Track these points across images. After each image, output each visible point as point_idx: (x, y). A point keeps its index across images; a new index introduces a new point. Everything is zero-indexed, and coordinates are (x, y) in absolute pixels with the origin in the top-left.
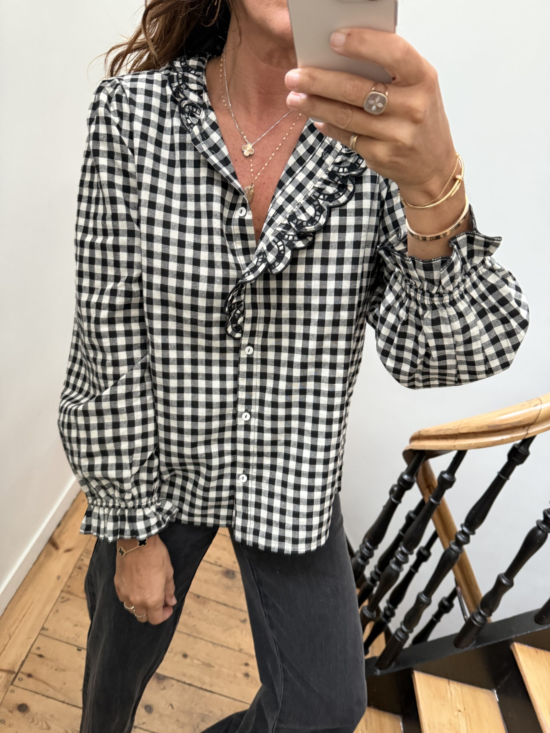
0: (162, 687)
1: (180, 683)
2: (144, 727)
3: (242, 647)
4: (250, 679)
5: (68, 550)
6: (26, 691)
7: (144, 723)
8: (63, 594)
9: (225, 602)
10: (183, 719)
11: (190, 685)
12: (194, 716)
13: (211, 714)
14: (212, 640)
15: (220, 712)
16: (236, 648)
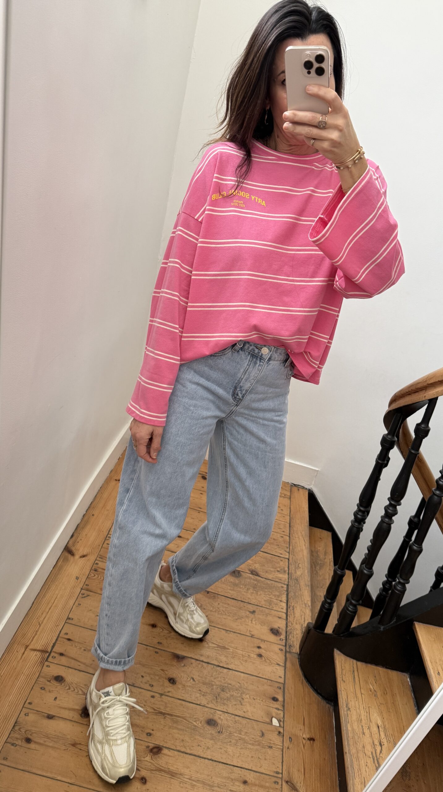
0: (183, 665)
1: (198, 662)
2: (170, 694)
3: (252, 633)
4: (263, 658)
5: (84, 556)
6: (61, 667)
7: (169, 692)
8: (83, 591)
9: (233, 597)
10: (204, 689)
11: (208, 663)
12: (214, 687)
13: (229, 686)
14: (224, 628)
15: (239, 684)
16: (249, 635)
